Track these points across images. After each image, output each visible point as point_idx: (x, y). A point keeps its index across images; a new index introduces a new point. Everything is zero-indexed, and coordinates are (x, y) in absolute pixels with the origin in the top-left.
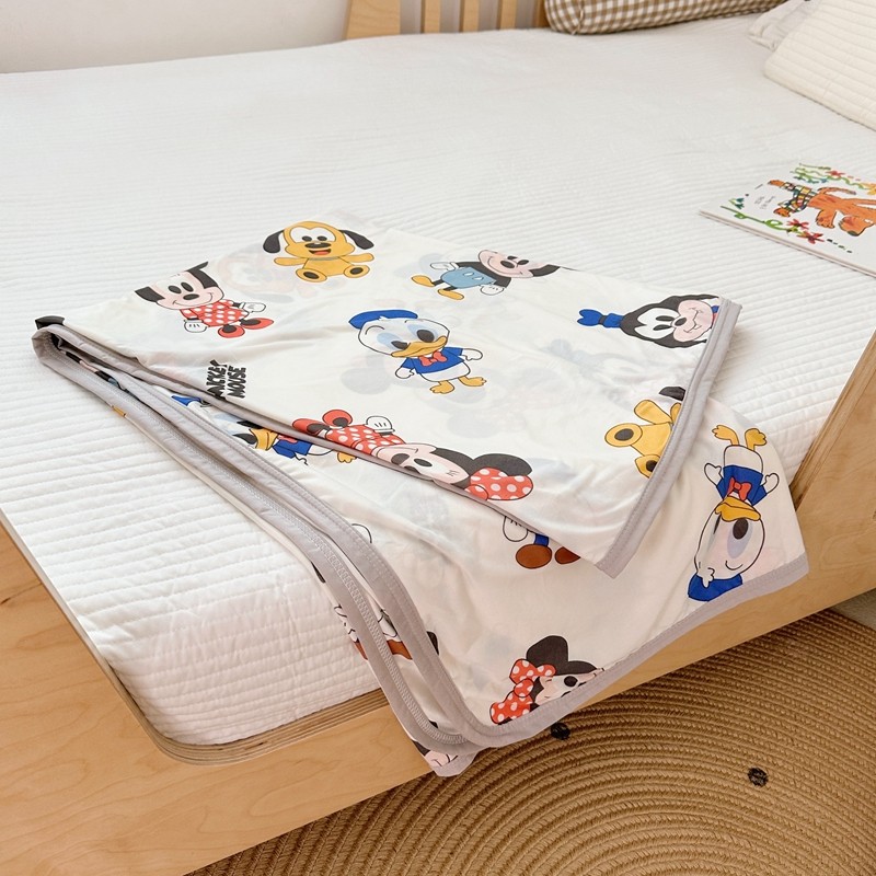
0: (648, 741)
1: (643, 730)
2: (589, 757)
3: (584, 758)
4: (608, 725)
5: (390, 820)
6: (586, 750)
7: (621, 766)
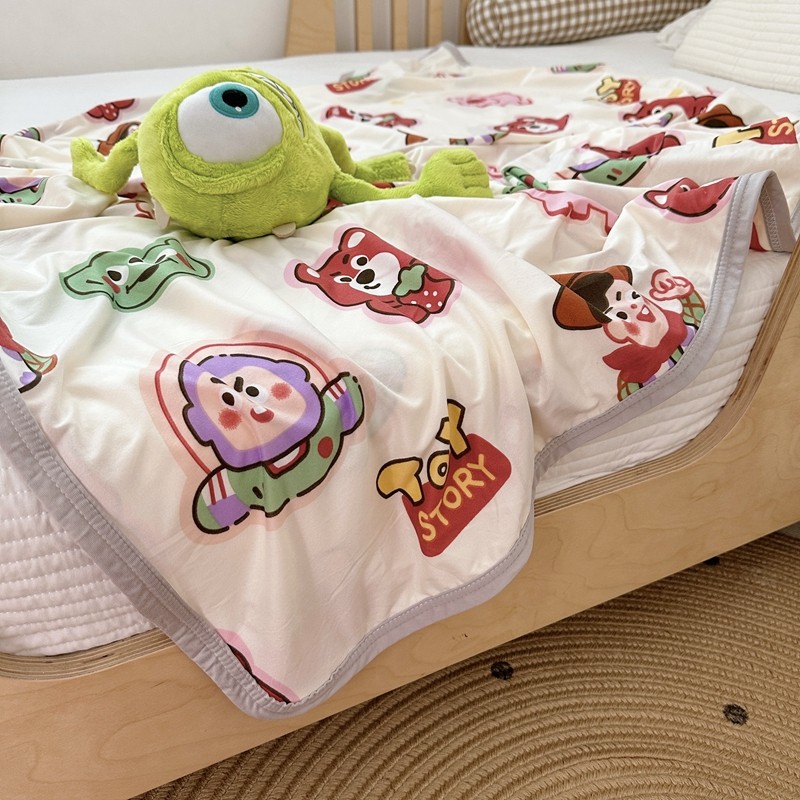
0: (604, 678)
1: (597, 667)
2: (536, 698)
3: (530, 700)
4: (557, 663)
5: (299, 775)
6: (533, 690)
7: (574, 707)
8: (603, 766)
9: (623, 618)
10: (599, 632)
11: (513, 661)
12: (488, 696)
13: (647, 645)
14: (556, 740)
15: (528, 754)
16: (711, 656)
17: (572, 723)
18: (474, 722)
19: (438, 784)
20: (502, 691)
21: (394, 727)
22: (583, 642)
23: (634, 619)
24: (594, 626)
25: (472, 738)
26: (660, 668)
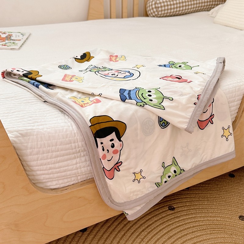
0: (202, 209)
1: (200, 206)
2: (182, 215)
3: (181, 216)
4: (188, 206)
5: (114, 238)
6: (182, 213)
7: (194, 217)
8: (204, 233)
9: (207, 193)
10: (200, 197)
11: (174, 206)
12: (168, 215)
13: (215, 200)
14: (190, 226)
15: (182, 231)
16: (234, 203)
17: (194, 222)
18: (165, 222)
19: (156, 239)
20: (172, 214)
21: (141, 224)
22: (195, 200)
23: (210, 193)
24: (199, 195)
25: (164, 227)
26: (219, 206)
